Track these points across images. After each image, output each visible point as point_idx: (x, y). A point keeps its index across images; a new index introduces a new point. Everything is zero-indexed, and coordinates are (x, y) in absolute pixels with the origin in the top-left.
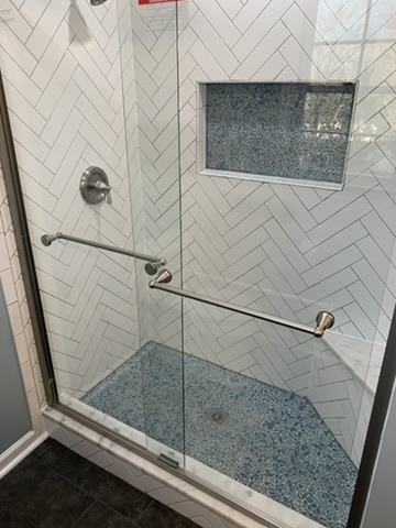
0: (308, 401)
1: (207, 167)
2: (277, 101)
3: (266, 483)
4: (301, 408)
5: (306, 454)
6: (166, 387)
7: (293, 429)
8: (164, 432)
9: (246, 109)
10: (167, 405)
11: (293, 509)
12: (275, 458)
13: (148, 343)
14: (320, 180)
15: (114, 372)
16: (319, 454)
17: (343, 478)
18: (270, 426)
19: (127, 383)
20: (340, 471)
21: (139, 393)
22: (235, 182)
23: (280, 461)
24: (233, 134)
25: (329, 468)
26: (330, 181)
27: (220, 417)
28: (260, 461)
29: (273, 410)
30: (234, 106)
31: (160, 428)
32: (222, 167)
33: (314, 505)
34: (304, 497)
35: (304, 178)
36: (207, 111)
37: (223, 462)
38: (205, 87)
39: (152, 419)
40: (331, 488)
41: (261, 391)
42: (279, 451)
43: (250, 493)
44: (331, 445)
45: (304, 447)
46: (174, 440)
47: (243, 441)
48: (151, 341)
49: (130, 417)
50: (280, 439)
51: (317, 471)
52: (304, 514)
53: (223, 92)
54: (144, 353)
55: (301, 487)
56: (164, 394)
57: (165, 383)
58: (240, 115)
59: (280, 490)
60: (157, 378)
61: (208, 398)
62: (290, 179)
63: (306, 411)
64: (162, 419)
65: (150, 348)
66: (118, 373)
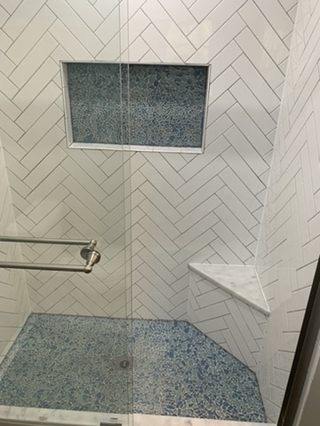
0: (188, 323)
1: (74, 141)
2: (138, 80)
3: (190, 406)
4: (186, 331)
5: (207, 367)
6: (67, 353)
7: (189, 351)
8: (85, 397)
9: (109, 87)
10: (75, 370)
11: (218, 418)
12: (187, 381)
13: (30, 316)
14: (180, 146)
15: (6, 358)
16: (215, 363)
17: (239, 375)
18: (171, 355)
19: (25, 364)
20: (235, 371)
21: (42, 370)
22: (108, 154)
23: (191, 382)
24: (98, 109)
25: (226, 372)
26: (189, 146)
27: (127, 363)
28: (177, 388)
29: (167, 341)
30: (97, 84)
31: (78, 396)
32: (89, 140)
33: (231, 407)
34: (221, 403)
35: (168, 145)
36: (70, 89)
37: (149, 403)
38: (66, 66)
39: (67, 389)
40: (235, 387)
41: (150, 326)
42: (187, 373)
43: (189, 422)
44: (220, 353)
45: (203, 362)
46: (97, 402)
47: (156, 377)
48: (33, 314)
49: (44, 398)
50: (183, 362)
51: (220, 378)
52: (227, 418)
53: (85, 72)
54: (29, 328)
55: (215, 396)
56: (68, 360)
57: (65, 350)
58: (104, 93)
59: (203, 406)
60: (54, 348)
61: (110, 350)
62: (155, 147)
63: (190, 332)
64: (76, 386)
65: (33, 320)
66: (11, 357)
